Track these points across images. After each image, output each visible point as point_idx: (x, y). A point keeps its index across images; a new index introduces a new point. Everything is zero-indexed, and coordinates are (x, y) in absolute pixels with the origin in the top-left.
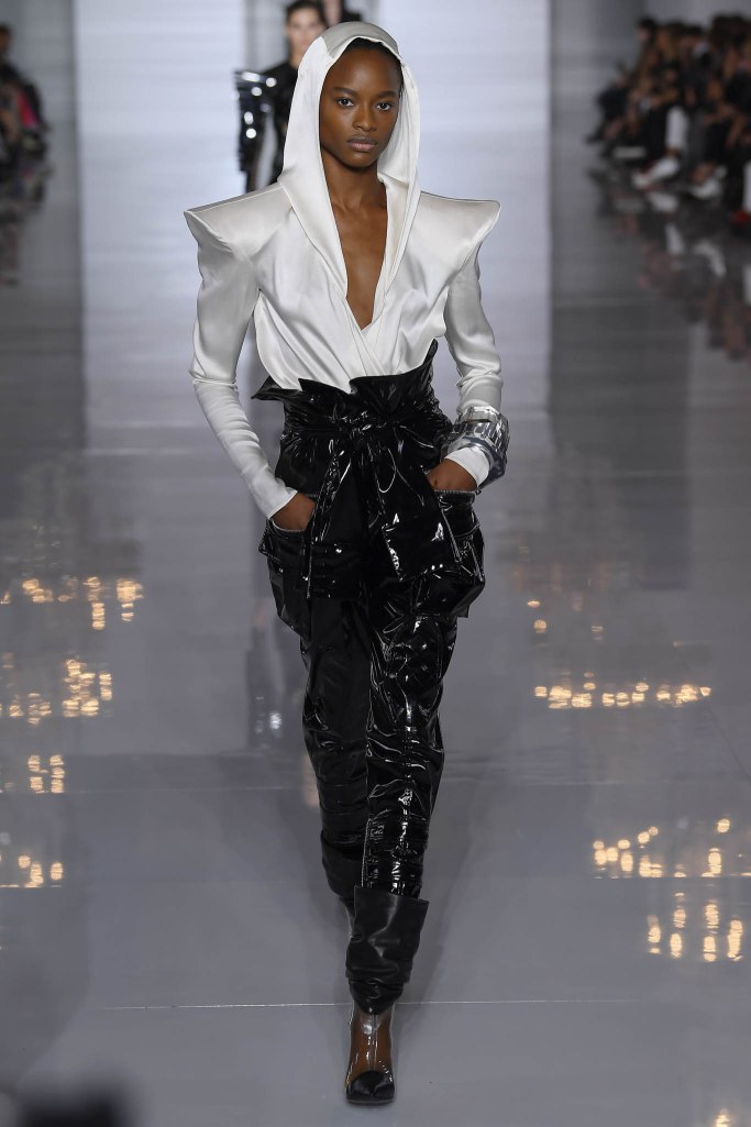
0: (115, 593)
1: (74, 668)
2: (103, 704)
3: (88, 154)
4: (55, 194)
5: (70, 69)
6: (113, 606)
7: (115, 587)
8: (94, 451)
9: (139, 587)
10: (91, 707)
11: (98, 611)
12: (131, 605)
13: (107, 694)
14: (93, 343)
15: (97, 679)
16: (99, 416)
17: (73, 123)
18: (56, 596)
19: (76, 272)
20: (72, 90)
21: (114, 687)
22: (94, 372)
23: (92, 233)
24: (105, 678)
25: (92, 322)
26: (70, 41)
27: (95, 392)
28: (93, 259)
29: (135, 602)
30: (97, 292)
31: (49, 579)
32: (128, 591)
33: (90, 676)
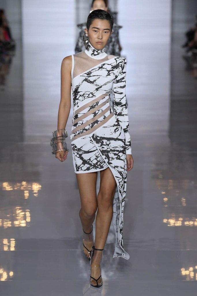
0: (32, 188)
1: (18, 212)
2: (27, 223)
3: (26, 49)
4: (15, 61)
5: (20, 22)
6: (31, 192)
7: (32, 186)
8: (25, 143)
9: (40, 186)
10: (23, 224)
11: (27, 194)
12: (37, 192)
13: (28, 219)
14: (27, 109)
15: (25, 215)
16: (28, 131)
17: (21, 39)
18: (13, 188)
20: (21, 29)
21: (31, 217)
22: (27, 118)
23: (27, 74)
24: (28, 214)
25: (26, 102)
26: (20, 14)
28: (27, 82)
30: (28, 92)
31: (12, 182)
32: (36, 187)
33: (23, 213)
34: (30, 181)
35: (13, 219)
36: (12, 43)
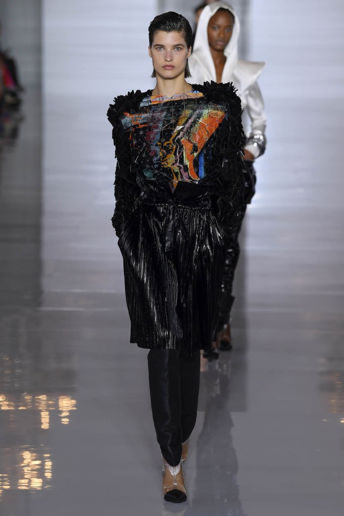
0: (56, 405)
1: (27, 456)
2: (45, 481)
3: (49, 107)
4: (26, 133)
5: (38, 49)
6: (55, 414)
7: (57, 401)
8: (45, 308)
9: (74, 402)
10: (37, 483)
11: (45, 418)
12: (68, 414)
13: (48, 475)
14: (48, 236)
15: (42, 465)
16: (50, 284)
17: (39, 86)
18: (16, 407)
19: (38, 187)
20: (39, 64)
21: (54, 470)
22: (49, 255)
23: (49, 161)
24: (48, 464)
25: (47, 221)
26: (38, 30)
27: (48, 268)
28: (49, 178)
29: (69, 411)
30: (52, 199)
31: (14, 394)
32: (66, 404)
33: (38, 462)
34: (55, 392)
35: (16, 474)
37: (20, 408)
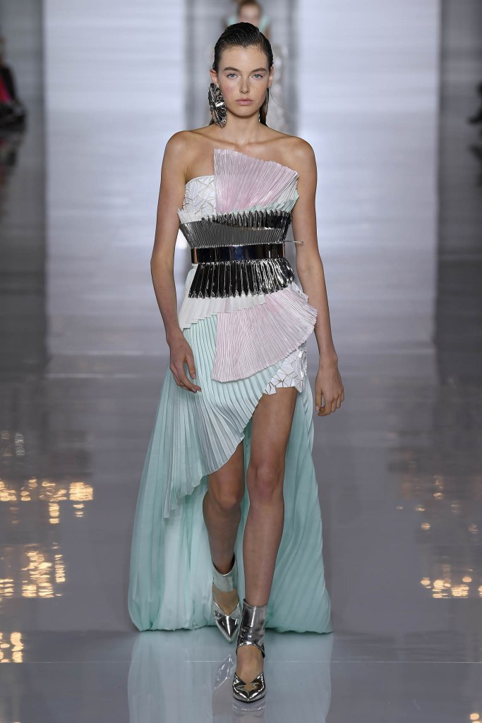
0: (68, 495)
1: (33, 555)
2: (57, 587)
3: (54, 126)
4: (26, 158)
5: (39, 55)
6: (67, 506)
7: (68, 489)
8: (52, 376)
9: (90, 490)
10: (46, 593)
11: (54, 510)
12: (82, 505)
13: (60, 578)
14: (55, 285)
15: (53, 568)
17: (41, 100)
18: (19, 496)
19: (41, 225)
20: (40, 73)
21: (67, 573)
22: (56, 309)
23: (55, 193)
25: (53, 266)
26: (39, 32)
27: (56, 325)
28: (55, 214)
30: (58, 240)
31: (15, 479)
32: (80, 492)
33: (49, 565)
34: (64, 477)
35: (21, 577)
36: (18, 111)
37: (23, 499)
